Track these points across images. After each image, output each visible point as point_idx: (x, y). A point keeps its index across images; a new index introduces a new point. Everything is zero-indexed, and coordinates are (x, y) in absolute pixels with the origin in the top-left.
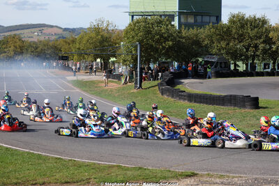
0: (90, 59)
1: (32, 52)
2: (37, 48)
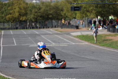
0: (92, 16)
1: (36, 12)
2: (40, 9)
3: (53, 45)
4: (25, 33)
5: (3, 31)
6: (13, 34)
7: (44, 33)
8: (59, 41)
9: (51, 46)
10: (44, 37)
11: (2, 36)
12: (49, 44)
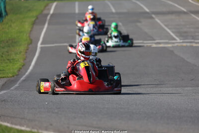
3: (176, 45)
4: (114, 11)
5: (55, 4)
6: (79, 14)
7: (164, 10)
8: (197, 34)
9: (170, 45)
10: (159, 21)
11: (49, 17)
12: (167, 41)
